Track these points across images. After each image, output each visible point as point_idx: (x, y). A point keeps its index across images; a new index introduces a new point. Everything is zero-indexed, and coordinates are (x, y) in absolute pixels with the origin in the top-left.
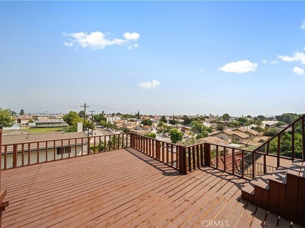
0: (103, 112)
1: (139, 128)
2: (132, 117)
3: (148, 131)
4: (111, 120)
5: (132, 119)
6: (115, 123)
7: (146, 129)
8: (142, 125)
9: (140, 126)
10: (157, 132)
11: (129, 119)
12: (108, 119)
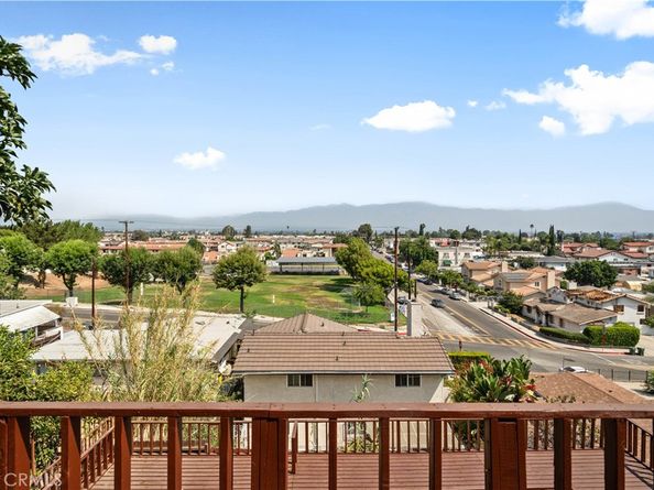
0: (422, 227)
1: (560, 298)
2: (525, 249)
3: (601, 314)
4: (452, 257)
5: (527, 255)
6: (468, 271)
7: (592, 303)
8: (573, 285)
9: (563, 286)
10: (642, 322)
11: (514, 255)
12: (441, 255)
